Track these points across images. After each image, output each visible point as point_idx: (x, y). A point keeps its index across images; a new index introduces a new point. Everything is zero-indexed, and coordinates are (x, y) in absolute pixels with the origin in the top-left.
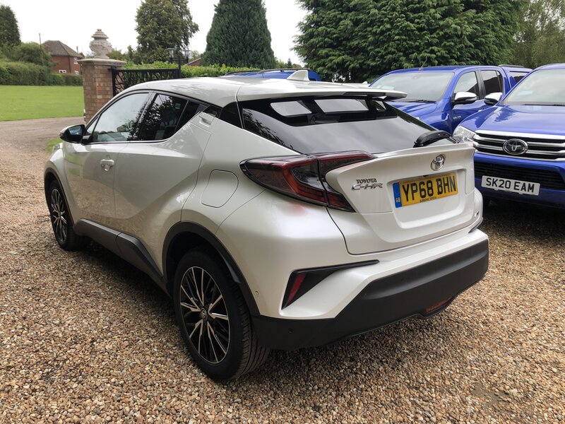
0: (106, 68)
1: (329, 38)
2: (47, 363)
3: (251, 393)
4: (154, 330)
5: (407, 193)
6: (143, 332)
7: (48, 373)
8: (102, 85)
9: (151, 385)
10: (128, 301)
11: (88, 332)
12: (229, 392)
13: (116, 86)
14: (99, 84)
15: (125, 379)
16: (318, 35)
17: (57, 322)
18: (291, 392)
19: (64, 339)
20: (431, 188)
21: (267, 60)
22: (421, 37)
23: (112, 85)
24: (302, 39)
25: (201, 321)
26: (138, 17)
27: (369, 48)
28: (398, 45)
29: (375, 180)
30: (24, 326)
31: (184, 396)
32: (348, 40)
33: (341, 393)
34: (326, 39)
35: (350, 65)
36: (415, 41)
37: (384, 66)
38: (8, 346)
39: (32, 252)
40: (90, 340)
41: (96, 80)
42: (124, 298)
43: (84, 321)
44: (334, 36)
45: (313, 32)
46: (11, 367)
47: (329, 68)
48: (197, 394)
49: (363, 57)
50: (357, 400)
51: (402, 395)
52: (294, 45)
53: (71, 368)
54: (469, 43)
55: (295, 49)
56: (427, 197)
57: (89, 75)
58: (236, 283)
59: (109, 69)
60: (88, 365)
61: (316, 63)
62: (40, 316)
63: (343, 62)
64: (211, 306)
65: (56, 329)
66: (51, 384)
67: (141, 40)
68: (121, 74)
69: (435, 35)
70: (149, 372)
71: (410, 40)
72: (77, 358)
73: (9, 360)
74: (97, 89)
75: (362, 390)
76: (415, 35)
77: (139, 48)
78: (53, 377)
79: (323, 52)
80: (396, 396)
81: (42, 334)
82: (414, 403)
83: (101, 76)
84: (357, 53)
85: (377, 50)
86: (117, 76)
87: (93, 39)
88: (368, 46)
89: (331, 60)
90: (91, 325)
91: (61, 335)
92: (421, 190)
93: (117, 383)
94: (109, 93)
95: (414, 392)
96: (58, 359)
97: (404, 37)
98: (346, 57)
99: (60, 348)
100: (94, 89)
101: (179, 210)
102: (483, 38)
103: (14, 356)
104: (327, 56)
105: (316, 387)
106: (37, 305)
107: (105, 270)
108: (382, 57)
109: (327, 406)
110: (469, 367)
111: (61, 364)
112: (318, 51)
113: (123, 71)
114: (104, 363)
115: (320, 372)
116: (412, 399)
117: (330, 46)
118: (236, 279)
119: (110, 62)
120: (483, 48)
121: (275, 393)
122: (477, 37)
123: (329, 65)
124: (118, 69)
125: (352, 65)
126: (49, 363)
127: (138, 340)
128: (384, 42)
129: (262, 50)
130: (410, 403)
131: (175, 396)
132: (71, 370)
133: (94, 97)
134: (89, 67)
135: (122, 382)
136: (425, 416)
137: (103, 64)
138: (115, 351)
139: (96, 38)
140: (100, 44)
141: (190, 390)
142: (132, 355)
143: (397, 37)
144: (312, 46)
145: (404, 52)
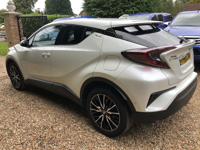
0: (14, 16)
1: (95, 4)
2: (37, 139)
3: (126, 140)
4: (75, 120)
6: (70, 121)
7: (40, 143)
8: (13, 23)
9: (86, 143)
10: (57, 109)
11: (48, 124)
12: (118, 141)
13: (19, 23)
14: (12, 23)
15: (74, 142)
16: (91, 3)
17: (33, 121)
18: (140, 138)
19: (40, 128)
21: (70, 13)
22: (129, 3)
23: (17, 23)
24: (84, 5)
25: (103, 115)
27: (110, 8)
28: (121, 6)
29: (176, 56)
30: (19, 124)
31: (102, 145)
32: (102, 5)
33: (158, 136)
34: (94, 5)
35: (103, 14)
36: (127, 5)
37: (116, 14)
38: (17, 134)
39: (5, 92)
40: (51, 127)
41: (11, 21)
42: (55, 108)
43: (44, 119)
44: (97, 3)
45: (89, 2)
46: (23, 143)
47: (96, 15)
48: (106, 144)
49: (108, 11)
50: (165, 138)
51: (179, 134)
52: (82, 7)
53: (49, 140)
54: (145, 6)
55: (82, 8)
56: (186, 61)
57: (7, 19)
58: (125, 100)
59: (15, 17)
60: (55, 138)
61: (91, 13)
62: (24, 119)
63: (101, 13)
64: (109, 109)
65: (34, 124)
66: (44, 148)
68: (21, 18)
69: (134, 3)
70: (82, 137)
71: (125, 4)
72: (50, 136)
73: (21, 140)
74: (11, 24)
75: (164, 133)
76: (127, 3)
78: (43, 145)
79: (93, 9)
80: (178, 134)
81: (29, 127)
82: (185, 136)
83: (12, 19)
84: (106, 9)
85: (113, 8)
86: (19, 19)
87: (8, 4)
88: (110, 7)
89: (97, 12)
90: (47, 121)
91: (38, 127)
93: (72, 144)
94: (16, 26)
95: (182, 132)
96: (41, 137)
97: (123, 4)
98: (102, 11)
99: (40, 132)
100: (10, 25)
101: (92, 73)
102: (149, 3)
103: (22, 138)
104: (95, 11)
105: (148, 135)
106: (20, 115)
107: (40, 97)
108: (115, 11)
109: (156, 142)
110: (194, 120)
111: (44, 138)
112: (92, 9)
113: (22, 17)
114: (62, 136)
115: (146, 128)
116: (183, 135)
117: (96, 7)
118: (125, 99)
119: (16, 14)
120: (149, 7)
121: (135, 139)
122: (147, 3)
123: (96, 14)
124: (19, 16)
125: (104, 14)
126: (39, 139)
127: (71, 125)
128: (116, 6)
129: (68, 9)
130: (183, 136)
131: (98, 146)
132: (49, 141)
133: (10, 28)
134: (7, 16)
135: (74, 143)
136: (192, 141)
137: (13, 14)
138: (63, 131)
139: (9, 4)
140: (11, 6)
141: (102, 143)
142: (71, 131)
143: (120, 4)
144: (89, 7)
145: (123, 9)
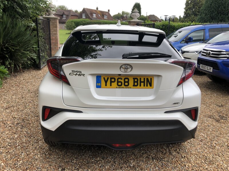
5: (106, 82)
20: (128, 82)
26: (186, 3)
29: (81, 72)
56: (123, 86)
59: (136, 24)
67: (185, 13)
77: (184, 16)
92: (118, 82)
119: (137, 21)
124: (140, 24)
137: (134, 22)
140: (135, 14)
